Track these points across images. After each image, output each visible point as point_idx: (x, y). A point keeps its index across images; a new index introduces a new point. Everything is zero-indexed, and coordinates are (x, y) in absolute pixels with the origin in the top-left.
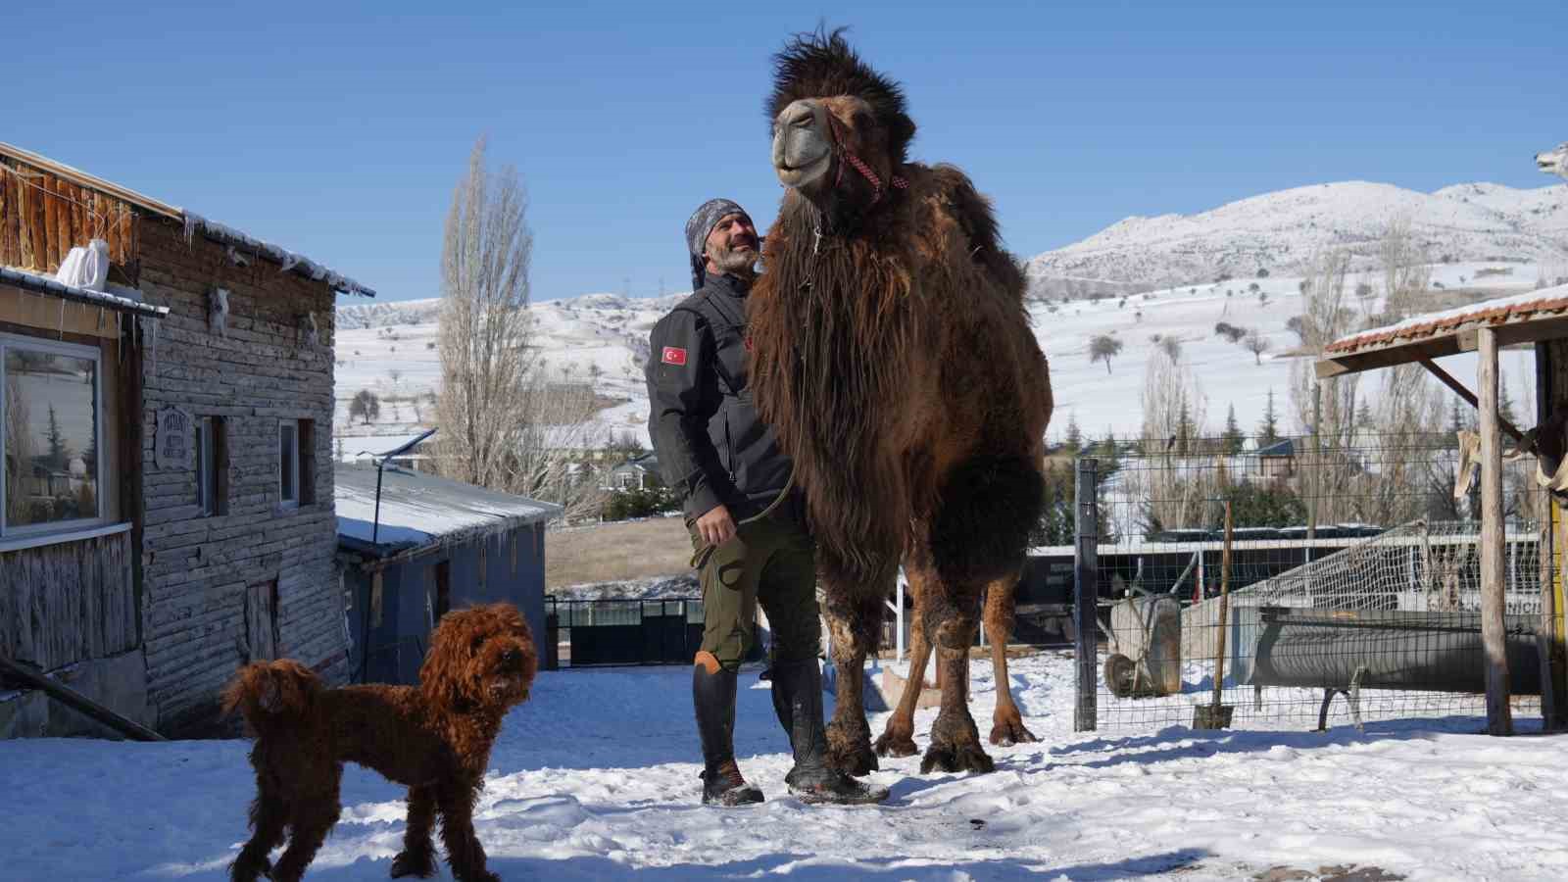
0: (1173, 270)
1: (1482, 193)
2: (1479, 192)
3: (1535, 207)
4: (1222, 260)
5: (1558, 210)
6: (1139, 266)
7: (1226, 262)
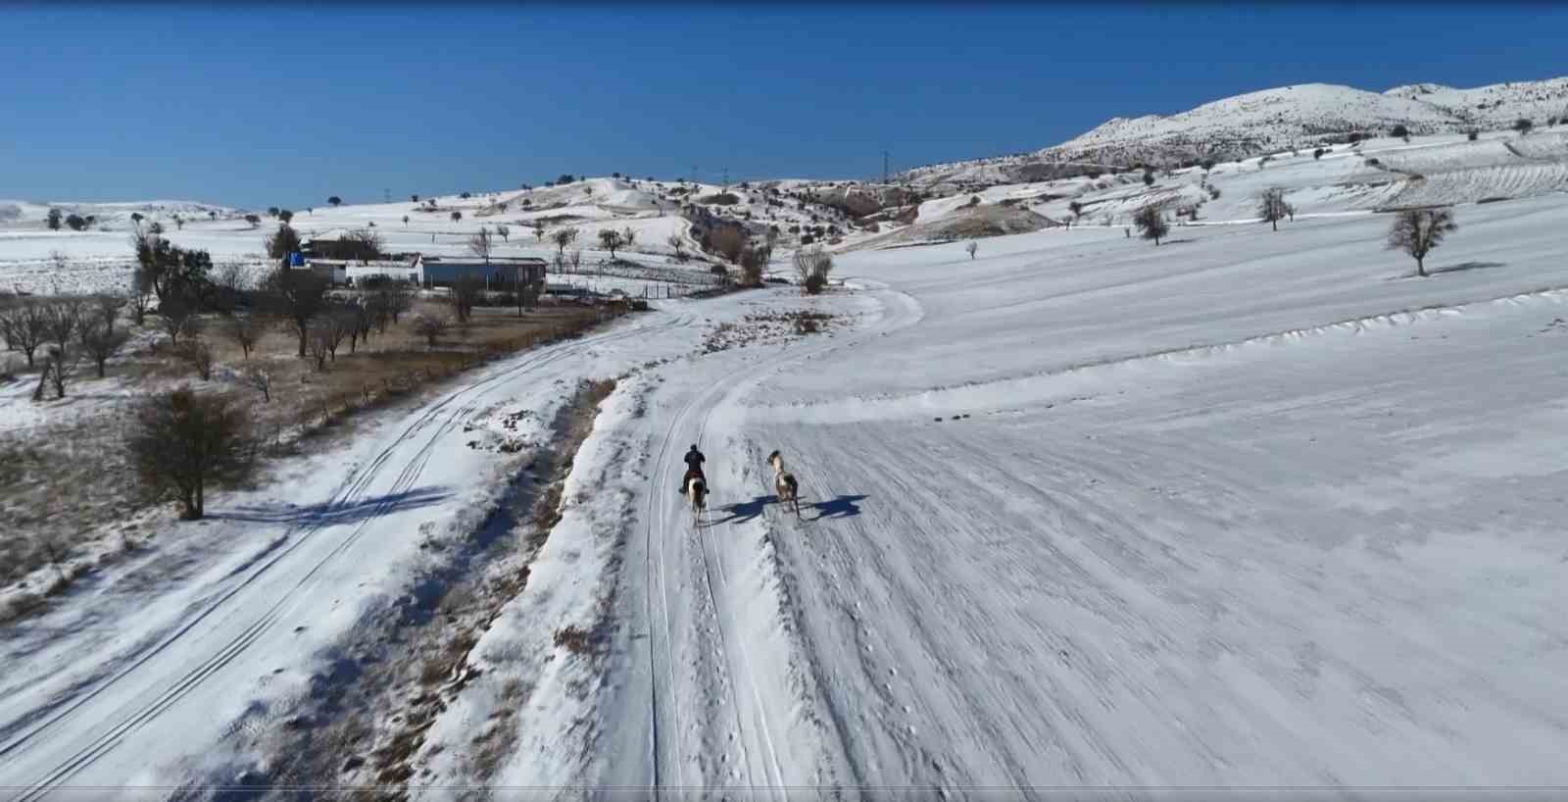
0: (1168, 159)
1: (1428, 92)
2: (1425, 92)
3: (1480, 103)
4: (1213, 150)
5: (1501, 106)
6: (1138, 156)
7: (1216, 152)
